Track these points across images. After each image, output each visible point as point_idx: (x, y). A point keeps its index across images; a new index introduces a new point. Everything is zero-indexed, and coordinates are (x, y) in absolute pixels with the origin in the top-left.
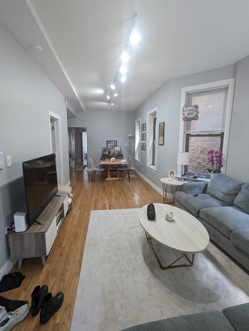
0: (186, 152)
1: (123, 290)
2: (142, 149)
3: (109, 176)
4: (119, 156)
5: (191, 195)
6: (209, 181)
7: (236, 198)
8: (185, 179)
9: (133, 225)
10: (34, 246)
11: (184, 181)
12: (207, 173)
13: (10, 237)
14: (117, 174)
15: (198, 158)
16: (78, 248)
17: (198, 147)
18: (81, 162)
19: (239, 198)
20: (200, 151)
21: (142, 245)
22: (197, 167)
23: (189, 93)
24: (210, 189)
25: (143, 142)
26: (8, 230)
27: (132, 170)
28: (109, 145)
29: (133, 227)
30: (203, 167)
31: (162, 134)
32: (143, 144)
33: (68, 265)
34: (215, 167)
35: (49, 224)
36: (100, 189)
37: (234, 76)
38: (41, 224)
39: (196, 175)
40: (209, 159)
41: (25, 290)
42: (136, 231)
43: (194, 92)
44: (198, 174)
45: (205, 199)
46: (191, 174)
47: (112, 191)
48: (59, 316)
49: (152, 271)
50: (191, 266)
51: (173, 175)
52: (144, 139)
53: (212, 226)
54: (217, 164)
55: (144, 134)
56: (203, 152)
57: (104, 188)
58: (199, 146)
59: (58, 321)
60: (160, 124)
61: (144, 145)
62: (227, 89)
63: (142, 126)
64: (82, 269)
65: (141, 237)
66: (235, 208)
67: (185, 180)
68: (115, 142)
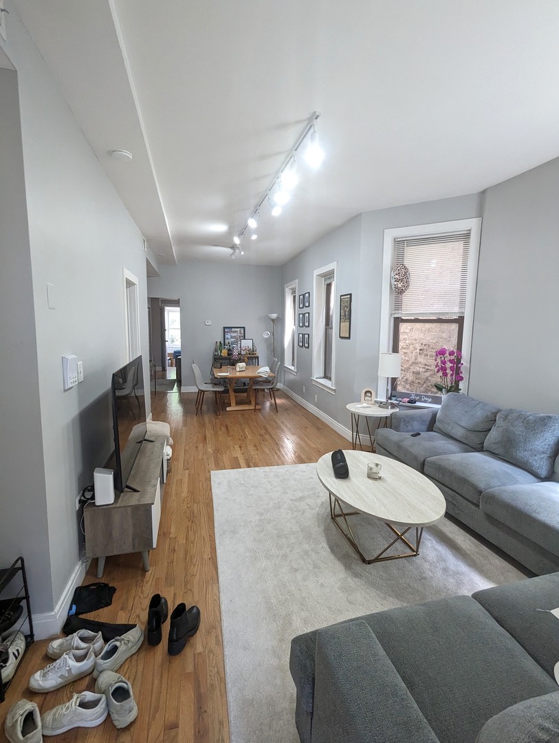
0: (393, 352)
1: (304, 598)
2: (301, 344)
3: (233, 402)
4: (251, 358)
5: (408, 435)
6: (439, 409)
7: (487, 437)
8: (392, 404)
9: (300, 495)
10: (131, 531)
11: (392, 408)
12: (432, 392)
13: (86, 514)
14: (248, 397)
15: (415, 363)
16: (204, 538)
17: (415, 342)
18: (161, 373)
19: (493, 435)
20: (418, 351)
21: (323, 527)
22: (413, 382)
23: (399, 240)
24: (441, 421)
25: (305, 330)
26: (80, 501)
27: (278, 390)
28: (229, 337)
29: (301, 497)
30: (424, 383)
31: (346, 315)
32: (303, 335)
33: (192, 566)
34: (449, 381)
35: (152, 491)
36: (219, 429)
37: (480, 214)
38: (138, 491)
39: (413, 397)
40: (437, 366)
42: (308, 505)
43: (407, 239)
44: (417, 395)
45: (432, 441)
46: (404, 395)
47: (244, 432)
48: (199, 642)
49: (348, 567)
50: (415, 555)
51: (371, 397)
52: (307, 324)
53: (448, 487)
54: (452, 375)
55: (307, 315)
56: (425, 352)
57: (227, 426)
58: (416, 340)
59: (199, 649)
60: (341, 296)
61: (306, 336)
62: (466, 236)
63: (302, 297)
64: (220, 571)
65: (318, 514)
66: (487, 455)
67: (393, 406)
68: (242, 330)
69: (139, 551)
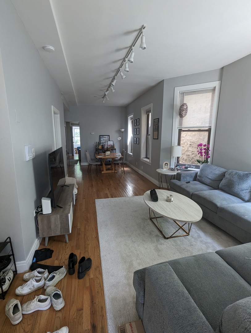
0: (178, 145)
3: (105, 169)
4: (113, 149)
5: (184, 182)
6: (198, 171)
7: (221, 183)
10: (59, 226)
13: (39, 218)
14: (111, 167)
15: (187, 151)
16: (93, 229)
18: (72, 157)
19: (224, 182)
20: (189, 145)
22: (186, 159)
23: (181, 92)
24: (199, 176)
25: (137, 136)
26: (36, 212)
27: (125, 164)
28: (102, 140)
30: (192, 160)
31: (156, 128)
32: (136, 138)
33: (88, 241)
34: (203, 159)
35: (69, 208)
36: (98, 181)
37: (221, 79)
38: (62, 208)
39: (186, 166)
40: (198, 151)
41: (57, 259)
44: (188, 165)
45: (195, 185)
46: (182, 165)
47: (110, 182)
50: (188, 235)
51: (168, 166)
52: (138, 133)
54: (205, 156)
55: (138, 129)
56: (192, 146)
57: (102, 180)
58: (188, 140)
59: (92, 276)
60: (154, 119)
61: (138, 139)
63: (135, 121)
64: (100, 242)
67: (178, 170)
68: (108, 137)
69: (63, 234)
